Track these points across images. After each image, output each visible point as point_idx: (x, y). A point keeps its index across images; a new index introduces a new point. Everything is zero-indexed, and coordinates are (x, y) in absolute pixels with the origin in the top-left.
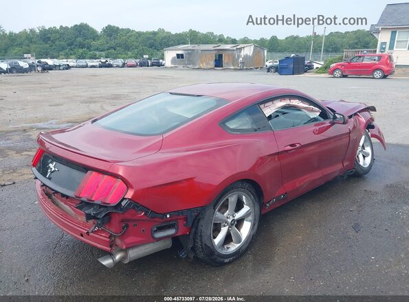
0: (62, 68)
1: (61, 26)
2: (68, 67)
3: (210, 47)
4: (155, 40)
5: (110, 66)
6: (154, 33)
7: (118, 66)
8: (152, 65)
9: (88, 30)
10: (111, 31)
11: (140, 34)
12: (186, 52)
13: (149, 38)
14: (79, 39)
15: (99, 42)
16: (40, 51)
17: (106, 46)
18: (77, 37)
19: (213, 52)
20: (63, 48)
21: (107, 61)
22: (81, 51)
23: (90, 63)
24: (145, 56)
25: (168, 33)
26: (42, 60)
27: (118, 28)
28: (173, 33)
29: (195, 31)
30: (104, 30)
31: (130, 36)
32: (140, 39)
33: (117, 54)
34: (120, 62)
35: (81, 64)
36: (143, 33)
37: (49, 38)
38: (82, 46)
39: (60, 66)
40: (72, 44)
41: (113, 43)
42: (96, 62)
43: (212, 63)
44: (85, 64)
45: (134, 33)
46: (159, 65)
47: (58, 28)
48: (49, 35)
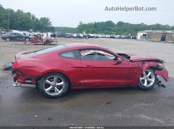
0: (95, 37)
1: (102, 22)
2: (98, 37)
3: (160, 31)
4: (139, 28)
5: (114, 38)
6: (139, 25)
7: (117, 38)
8: (132, 38)
9: (111, 23)
10: (120, 24)
11: (132, 25)
12: (148, 33)
13: (136, 27)
14: (107, 27)
15: (114, 28)
16: (92, 31)
17: (117, 30)
18: (106, 26)
19: (161, 34)
20: (101, 30)
21: (113, 36)
22: (107, 31)
23: (107, 36)
24: (129, 34)
25: (145, 25)
26: (89, 34)
27: (123, 23)
28: (148, 25)
29: (159, 24)
30: (118, 23)
31: (128, 26)
32: (132, 27)
33: (121, 33)
34: (118, 36)
35: (103, 36)
36: (134, 25)
37: (96, 26)
38: (108, 29)
39: (94, 37)
40: (104, 29)
41: (120, 29)
42: (109, 36)
43: (160, 39)
44: (105, 36)
45: (130, 24)
46: (135, 38)
47: (100, 22)
48: (97, 25)
